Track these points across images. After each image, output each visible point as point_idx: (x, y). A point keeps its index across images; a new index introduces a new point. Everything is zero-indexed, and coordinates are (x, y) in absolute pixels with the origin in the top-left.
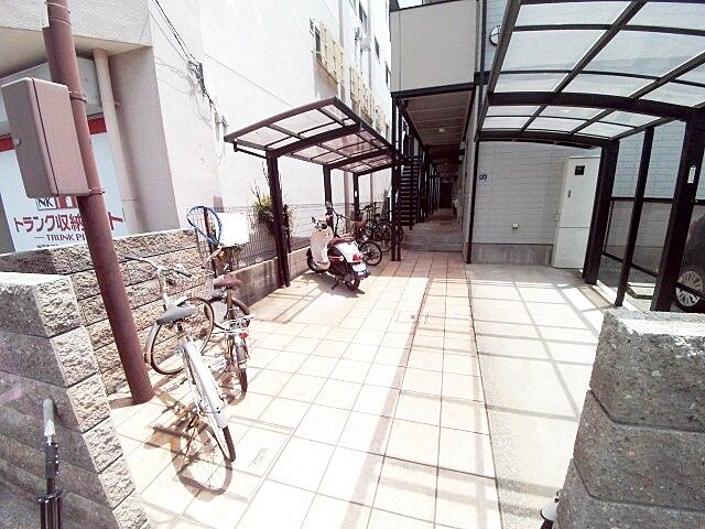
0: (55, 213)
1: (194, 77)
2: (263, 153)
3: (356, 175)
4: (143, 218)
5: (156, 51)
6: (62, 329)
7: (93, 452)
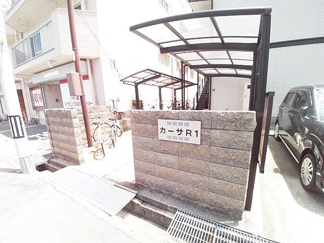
0: (76, 101)
1: (112, 64)
2: (134, 84)
3: (175, 90)
4: (97, 102)
5: (101, 59)
6: (74, 118)
7: (77, 141)
